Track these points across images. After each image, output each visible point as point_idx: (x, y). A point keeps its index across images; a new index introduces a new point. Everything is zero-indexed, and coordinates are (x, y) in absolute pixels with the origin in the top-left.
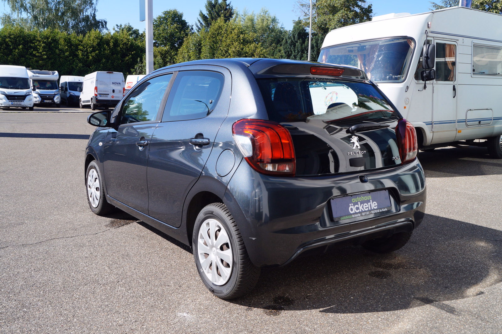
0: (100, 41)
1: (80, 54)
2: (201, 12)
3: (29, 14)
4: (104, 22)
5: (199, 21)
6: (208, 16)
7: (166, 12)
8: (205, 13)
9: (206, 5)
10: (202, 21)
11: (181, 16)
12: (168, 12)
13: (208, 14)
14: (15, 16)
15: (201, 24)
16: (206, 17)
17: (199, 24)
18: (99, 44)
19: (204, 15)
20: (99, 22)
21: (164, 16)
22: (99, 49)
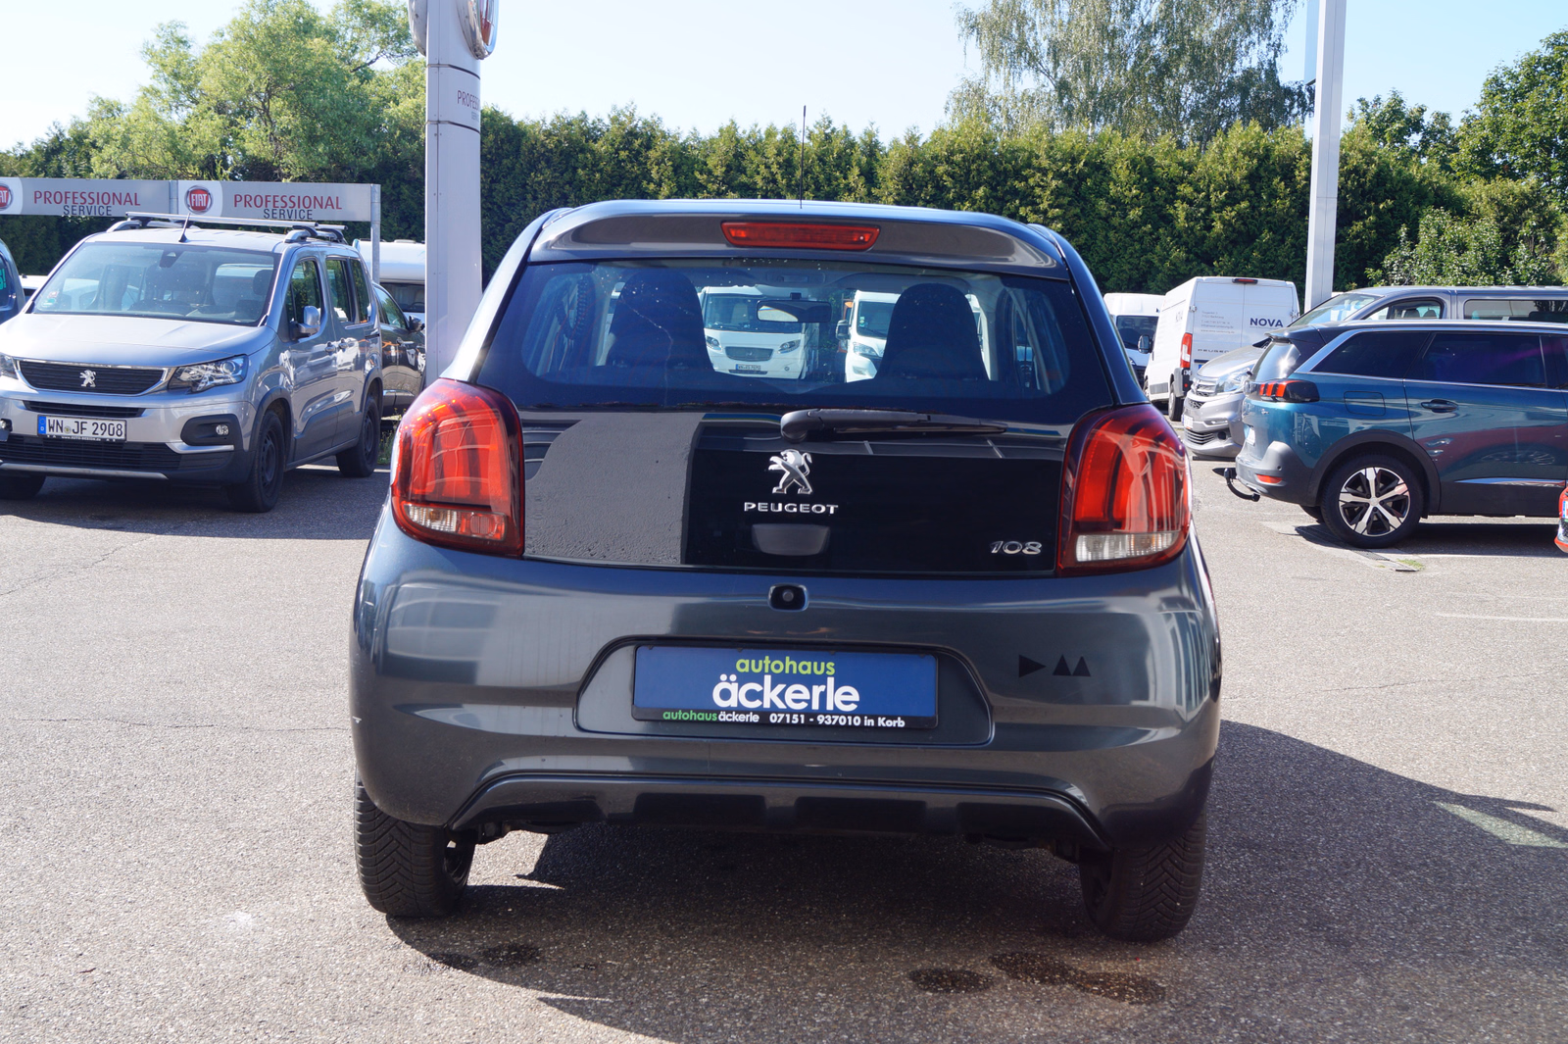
0: (1260, 165)
1: (1182, 215)
4: (1308, 89)
7: (1557, 37)
14: (995, 87)
18: (1253, 177)
20: (1288, 92)
21: (1547, 53)
22: (1252, 192)
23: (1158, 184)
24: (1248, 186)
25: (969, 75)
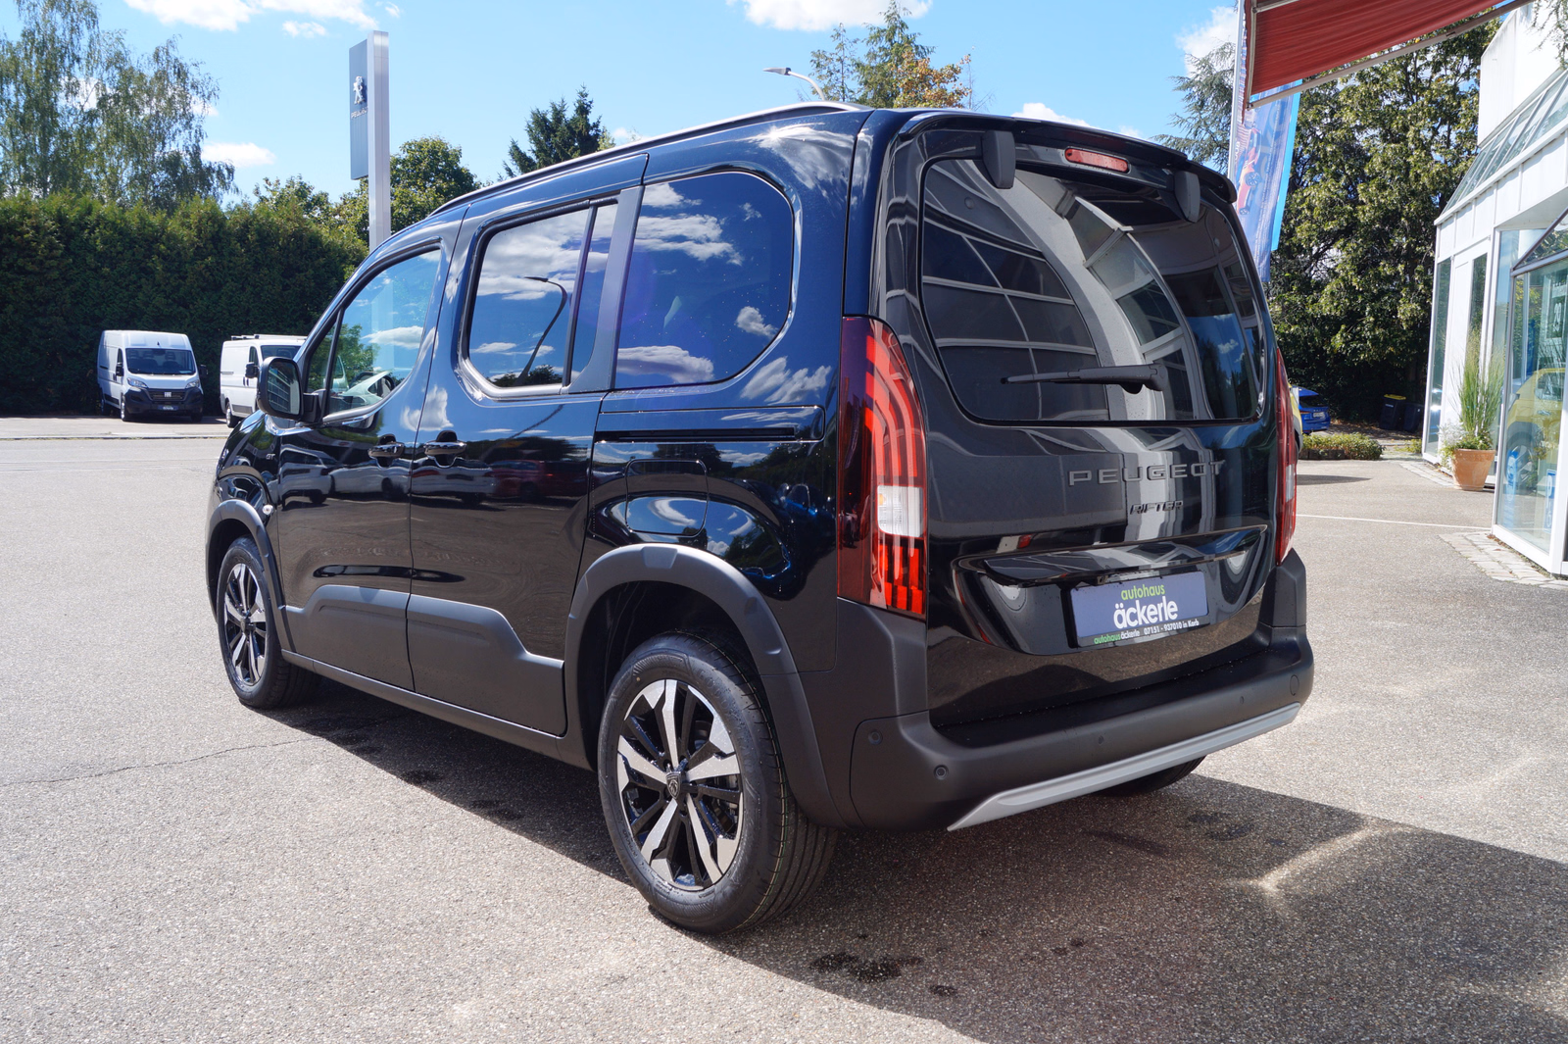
2: (515, 147)
4: (227, 169)
6: (534, 157)
9: (528, 127)
11: (454, 157)
12: (415, 143)
13: (534, 152)
16: (529, 160)
19: (524, 155)
20: (210, 169)
22: (215, 251)
23: (135, 242)
24: (212, 246)
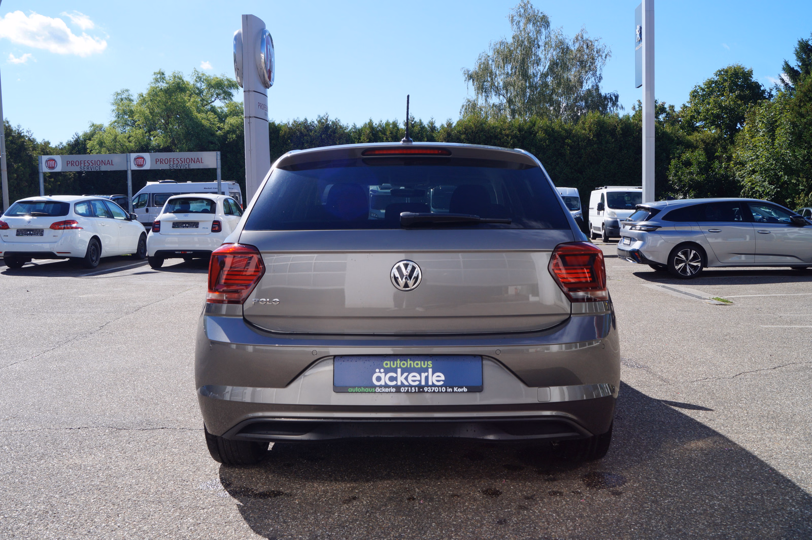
2: (787, 64)
3: (501, 97)
4: (615, 96)
5: (783, 81)
6: (799, 70)
7: (720, 71)
8: (794, 63)
9: (796, 50)
10: (787, 79)
11: (747, 75)
12: (723, 70)
13: (799, 66)
14: (481, 102)
15: (786, 85)
16: (797, 71)
17: (782, 86)
19: (793, 68)
20: (605, 98)
21: (716, 78)
23: (557, 140)
24: (596, 139)
25: (469, 98)
